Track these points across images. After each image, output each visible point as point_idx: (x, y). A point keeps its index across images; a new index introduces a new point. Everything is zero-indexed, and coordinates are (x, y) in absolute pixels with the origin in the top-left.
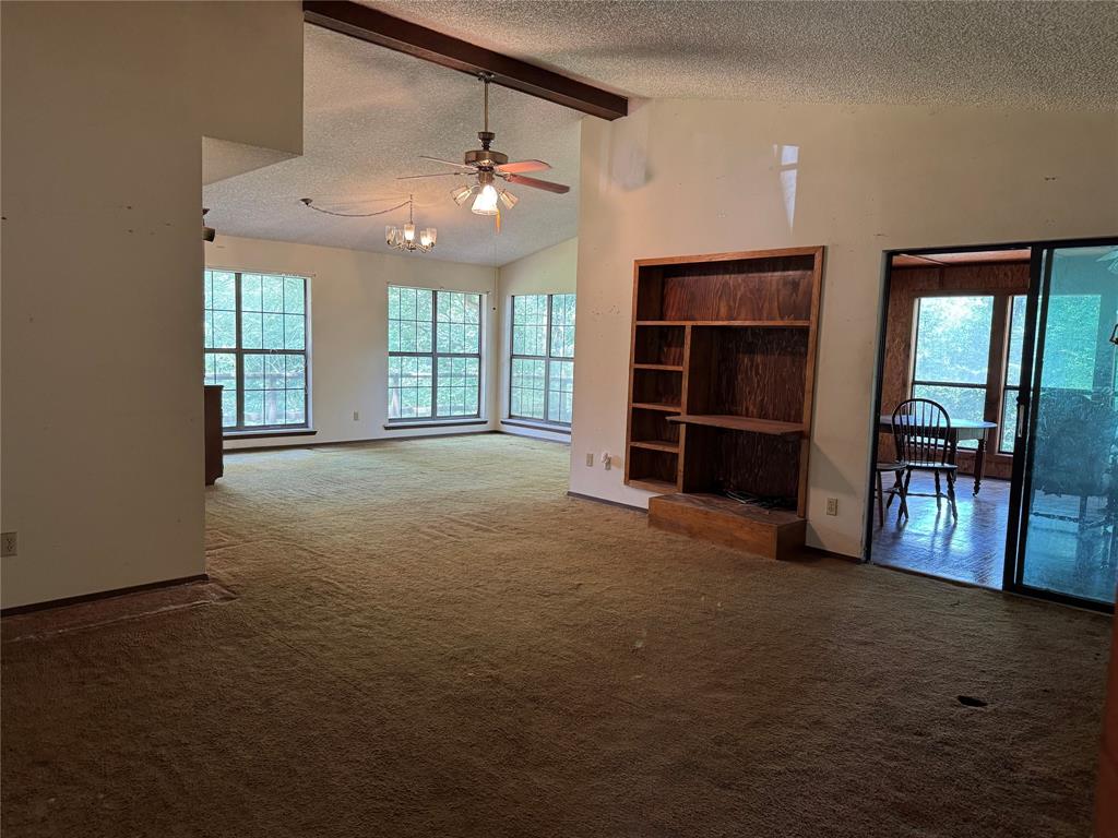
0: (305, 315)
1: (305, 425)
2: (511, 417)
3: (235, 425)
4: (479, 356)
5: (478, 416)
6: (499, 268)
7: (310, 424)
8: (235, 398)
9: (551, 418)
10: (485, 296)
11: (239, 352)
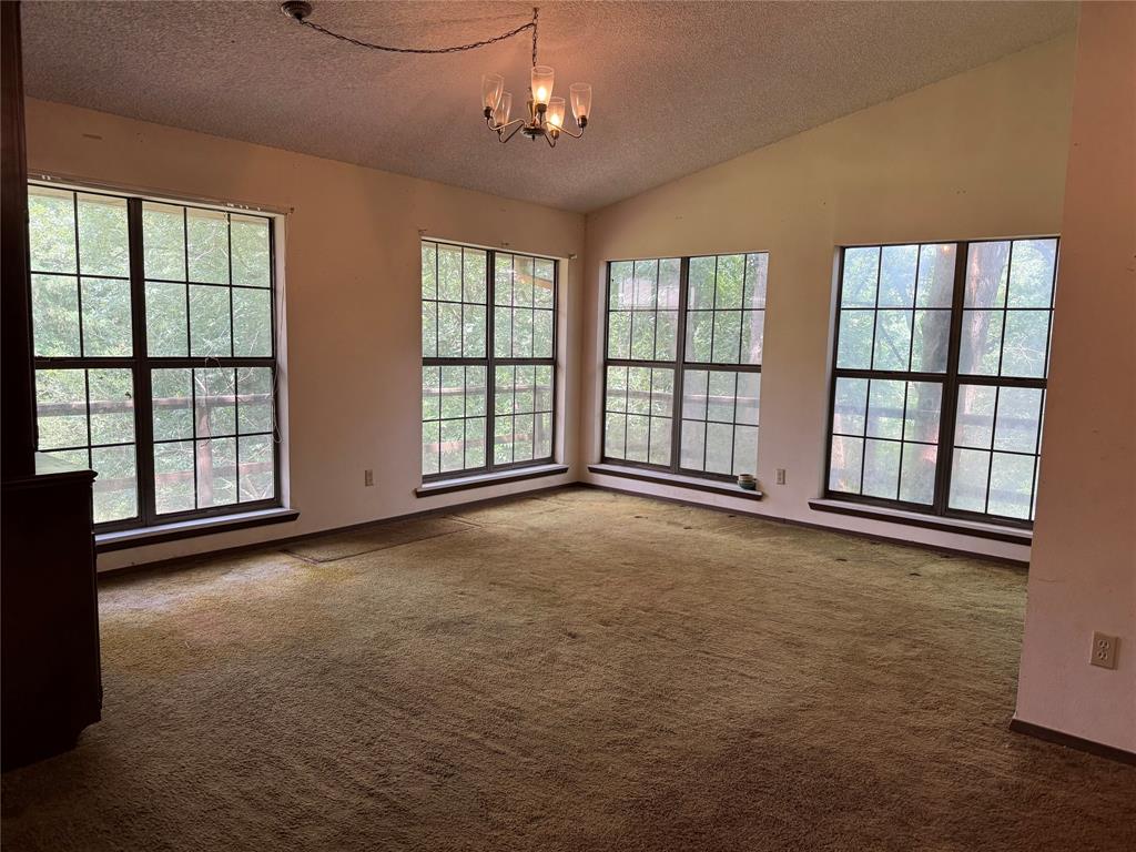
0: (273, 289)
1: (276, 502)
2: (604, 460)
3: (134, 514)
4: (553, 361)
5: (552, 460)
6: (586, 216)
7: (286, 501)
8: (133, 460)
9: (686, 464)
10: (564, 264)
11: (141, 365)
